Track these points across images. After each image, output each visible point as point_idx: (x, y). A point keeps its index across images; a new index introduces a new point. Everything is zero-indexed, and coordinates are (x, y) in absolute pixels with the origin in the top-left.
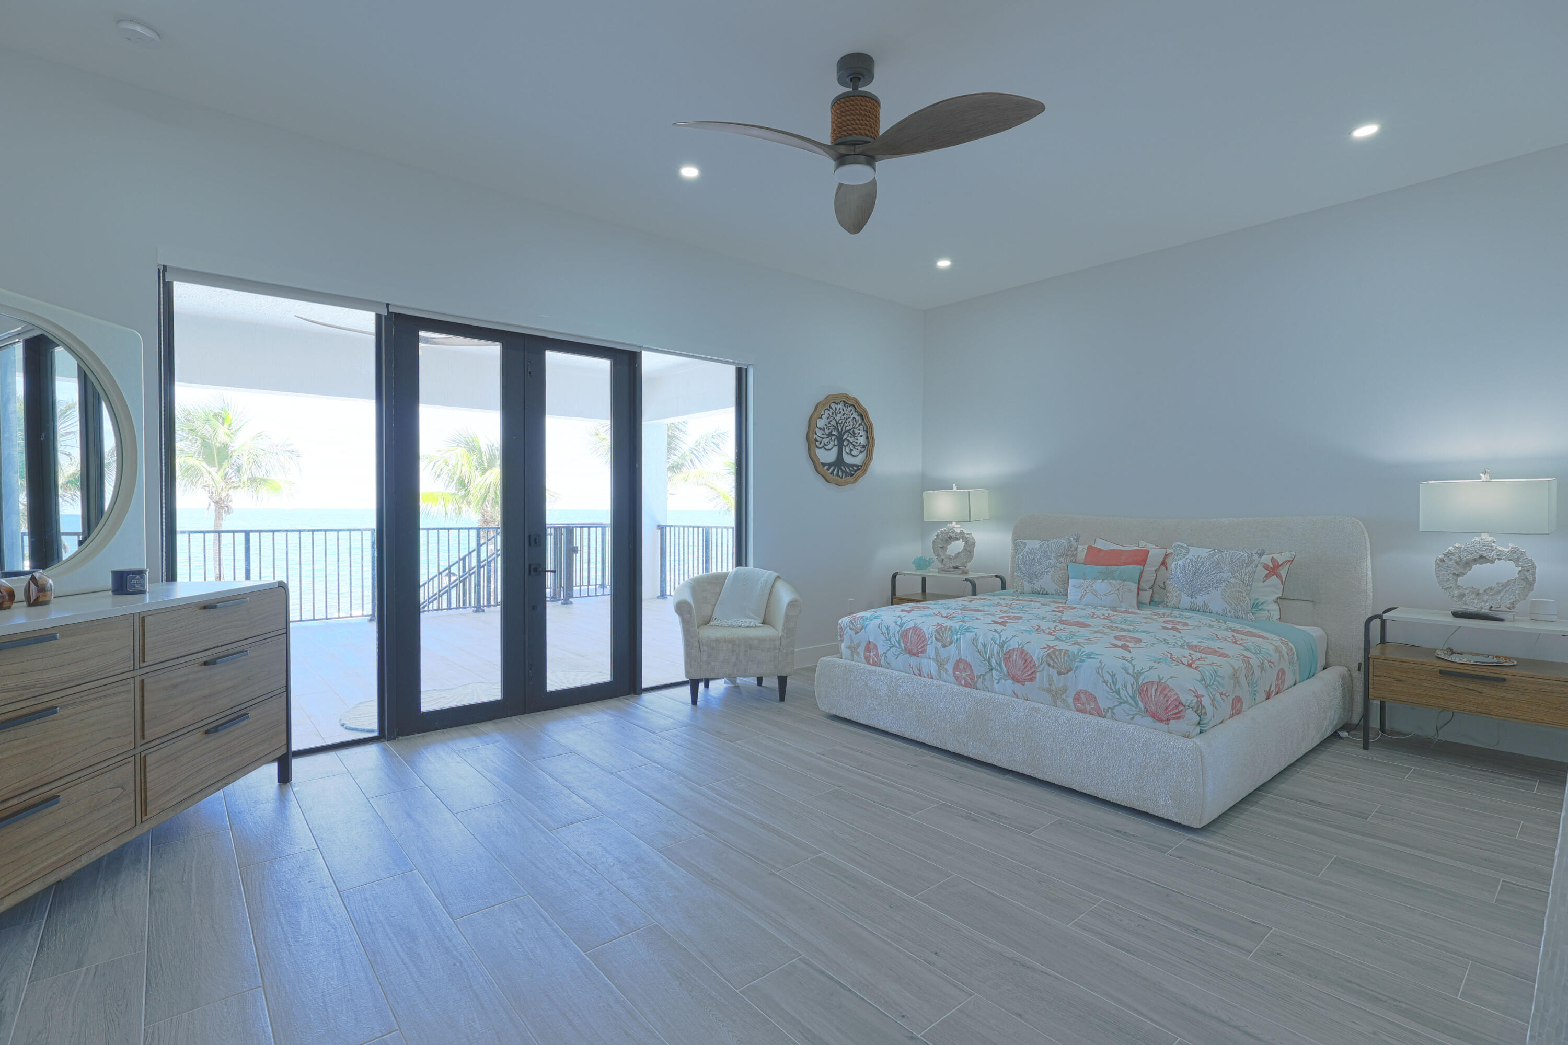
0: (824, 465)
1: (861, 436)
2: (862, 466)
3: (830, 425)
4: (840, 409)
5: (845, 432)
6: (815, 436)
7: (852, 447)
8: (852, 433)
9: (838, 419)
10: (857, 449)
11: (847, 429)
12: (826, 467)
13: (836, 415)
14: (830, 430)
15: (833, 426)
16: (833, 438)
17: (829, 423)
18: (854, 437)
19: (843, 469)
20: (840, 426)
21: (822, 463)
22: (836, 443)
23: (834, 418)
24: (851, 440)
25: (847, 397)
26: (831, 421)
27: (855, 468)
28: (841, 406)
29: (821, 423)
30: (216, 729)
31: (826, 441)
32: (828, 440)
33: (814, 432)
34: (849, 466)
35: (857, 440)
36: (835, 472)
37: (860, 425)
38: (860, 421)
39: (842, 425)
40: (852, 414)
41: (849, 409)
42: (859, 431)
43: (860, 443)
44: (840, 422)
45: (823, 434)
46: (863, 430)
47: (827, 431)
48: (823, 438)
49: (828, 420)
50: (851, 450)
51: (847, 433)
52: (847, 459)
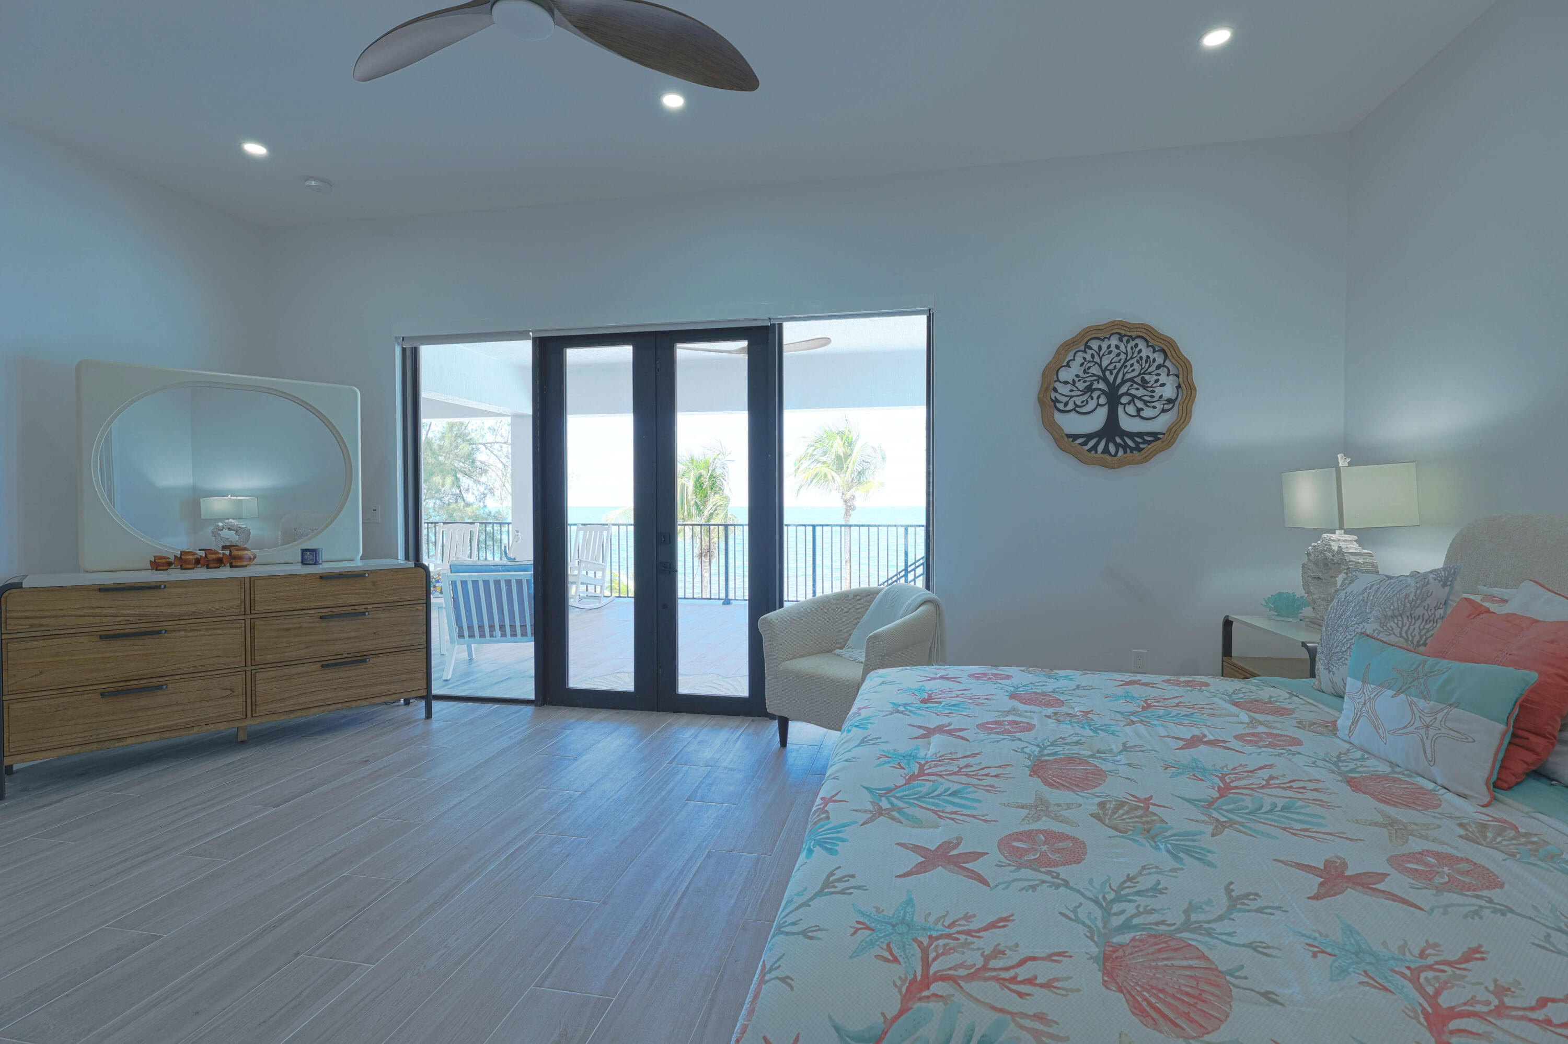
0: (1075, 437)
1: (1163, 385)
2: (1164, 434)
3: (1087, 375)
4: (1109, 347)
5: (1123, 382)
6: (1053, 395)
7: (1140, 404)
8: (1140, 382)
9: (1104, 364)
10: (1154, 407)
11: (1128, 376)
12: (1080, 440)
13: (1101, 359)
14: (1088, 383)
15: (1094, 375)
16: (1095, 395)
17: (1085, 372)
18: (1144, 388)
19: (1118, 440)
20: (1111, 374)
21: (1068, 436)
22: (1103, 400)
23: (1096, 363)
24: (1139, 393)
25: (1123, 325)
26: (1089, 368)
27: (1147, 438)
28: (1114, 341)
29: (1065, 375)
30: (328, 666)
31: (1078, 401)
32: (1085, 397)
33: (1051, 387)
34: (1132, 435)
35: (1153, 391)
36: (1101, 447)
37: (1158, 367)
38: (1160, 359)
39: (1115, 372)
40: (1140, 351)
41: (1132, 344)
42: (1157, 377)
43: (1161, 397)
44: (1111, 367)
45: (1071, 391)
46: (1168, 375)
47: (1081, 385)
48: (1071, 397)
49: (1083, 368)
50: (1139, 410)
51: (1129, 383)
52: (1128, 423)
